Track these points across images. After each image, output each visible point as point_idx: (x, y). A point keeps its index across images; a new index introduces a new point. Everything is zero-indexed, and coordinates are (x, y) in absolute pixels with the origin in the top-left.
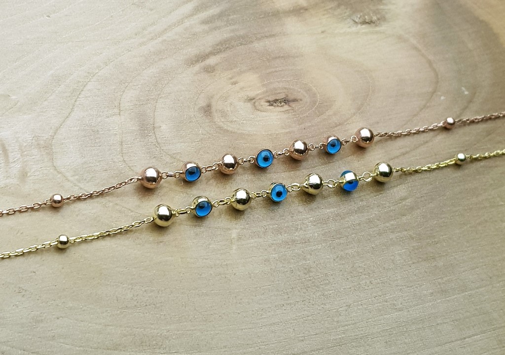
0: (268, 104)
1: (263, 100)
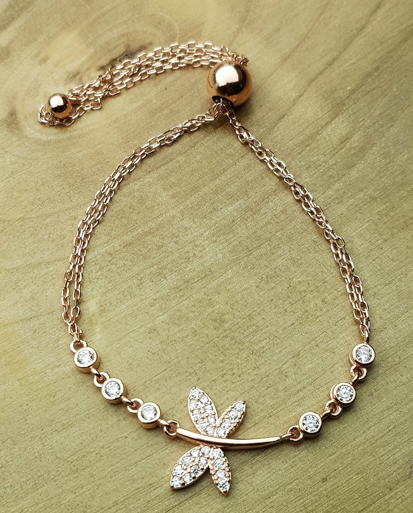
1: (93, 70)
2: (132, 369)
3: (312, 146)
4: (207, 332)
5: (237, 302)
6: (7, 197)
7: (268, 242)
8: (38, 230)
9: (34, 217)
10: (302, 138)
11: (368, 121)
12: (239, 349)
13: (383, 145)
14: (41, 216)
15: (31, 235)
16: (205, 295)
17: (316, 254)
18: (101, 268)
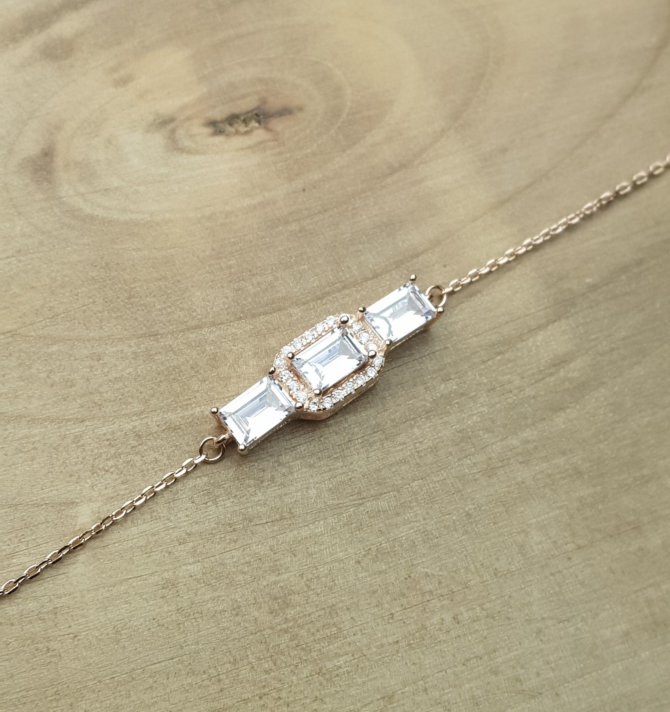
1: (197, 122)
5: (318, 578)
7: (395, 493)
8: (34, 361)
9: (32, 336)
10: (494, 337)
11: (604, 343)
12: (300, 658)
13: (616, 389)
14: (45, 338)
15: (20, 364)
16: (271, 550)
17: (465, 537)
18: (117, 456)
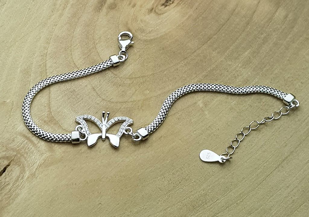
0: (164, 6)
1: (159, 6)
2: (229, 126)
3: (272, 22)
4: (256, 105)
6: (142, 66)
14: (161, 71)
15: (160, 80)
